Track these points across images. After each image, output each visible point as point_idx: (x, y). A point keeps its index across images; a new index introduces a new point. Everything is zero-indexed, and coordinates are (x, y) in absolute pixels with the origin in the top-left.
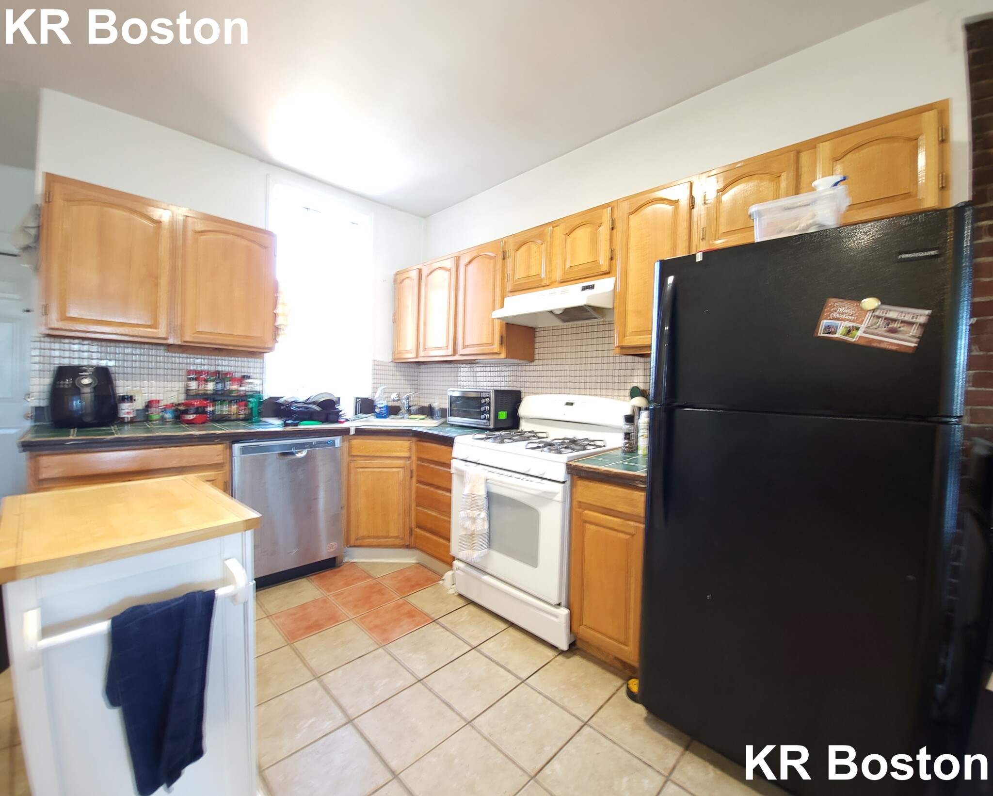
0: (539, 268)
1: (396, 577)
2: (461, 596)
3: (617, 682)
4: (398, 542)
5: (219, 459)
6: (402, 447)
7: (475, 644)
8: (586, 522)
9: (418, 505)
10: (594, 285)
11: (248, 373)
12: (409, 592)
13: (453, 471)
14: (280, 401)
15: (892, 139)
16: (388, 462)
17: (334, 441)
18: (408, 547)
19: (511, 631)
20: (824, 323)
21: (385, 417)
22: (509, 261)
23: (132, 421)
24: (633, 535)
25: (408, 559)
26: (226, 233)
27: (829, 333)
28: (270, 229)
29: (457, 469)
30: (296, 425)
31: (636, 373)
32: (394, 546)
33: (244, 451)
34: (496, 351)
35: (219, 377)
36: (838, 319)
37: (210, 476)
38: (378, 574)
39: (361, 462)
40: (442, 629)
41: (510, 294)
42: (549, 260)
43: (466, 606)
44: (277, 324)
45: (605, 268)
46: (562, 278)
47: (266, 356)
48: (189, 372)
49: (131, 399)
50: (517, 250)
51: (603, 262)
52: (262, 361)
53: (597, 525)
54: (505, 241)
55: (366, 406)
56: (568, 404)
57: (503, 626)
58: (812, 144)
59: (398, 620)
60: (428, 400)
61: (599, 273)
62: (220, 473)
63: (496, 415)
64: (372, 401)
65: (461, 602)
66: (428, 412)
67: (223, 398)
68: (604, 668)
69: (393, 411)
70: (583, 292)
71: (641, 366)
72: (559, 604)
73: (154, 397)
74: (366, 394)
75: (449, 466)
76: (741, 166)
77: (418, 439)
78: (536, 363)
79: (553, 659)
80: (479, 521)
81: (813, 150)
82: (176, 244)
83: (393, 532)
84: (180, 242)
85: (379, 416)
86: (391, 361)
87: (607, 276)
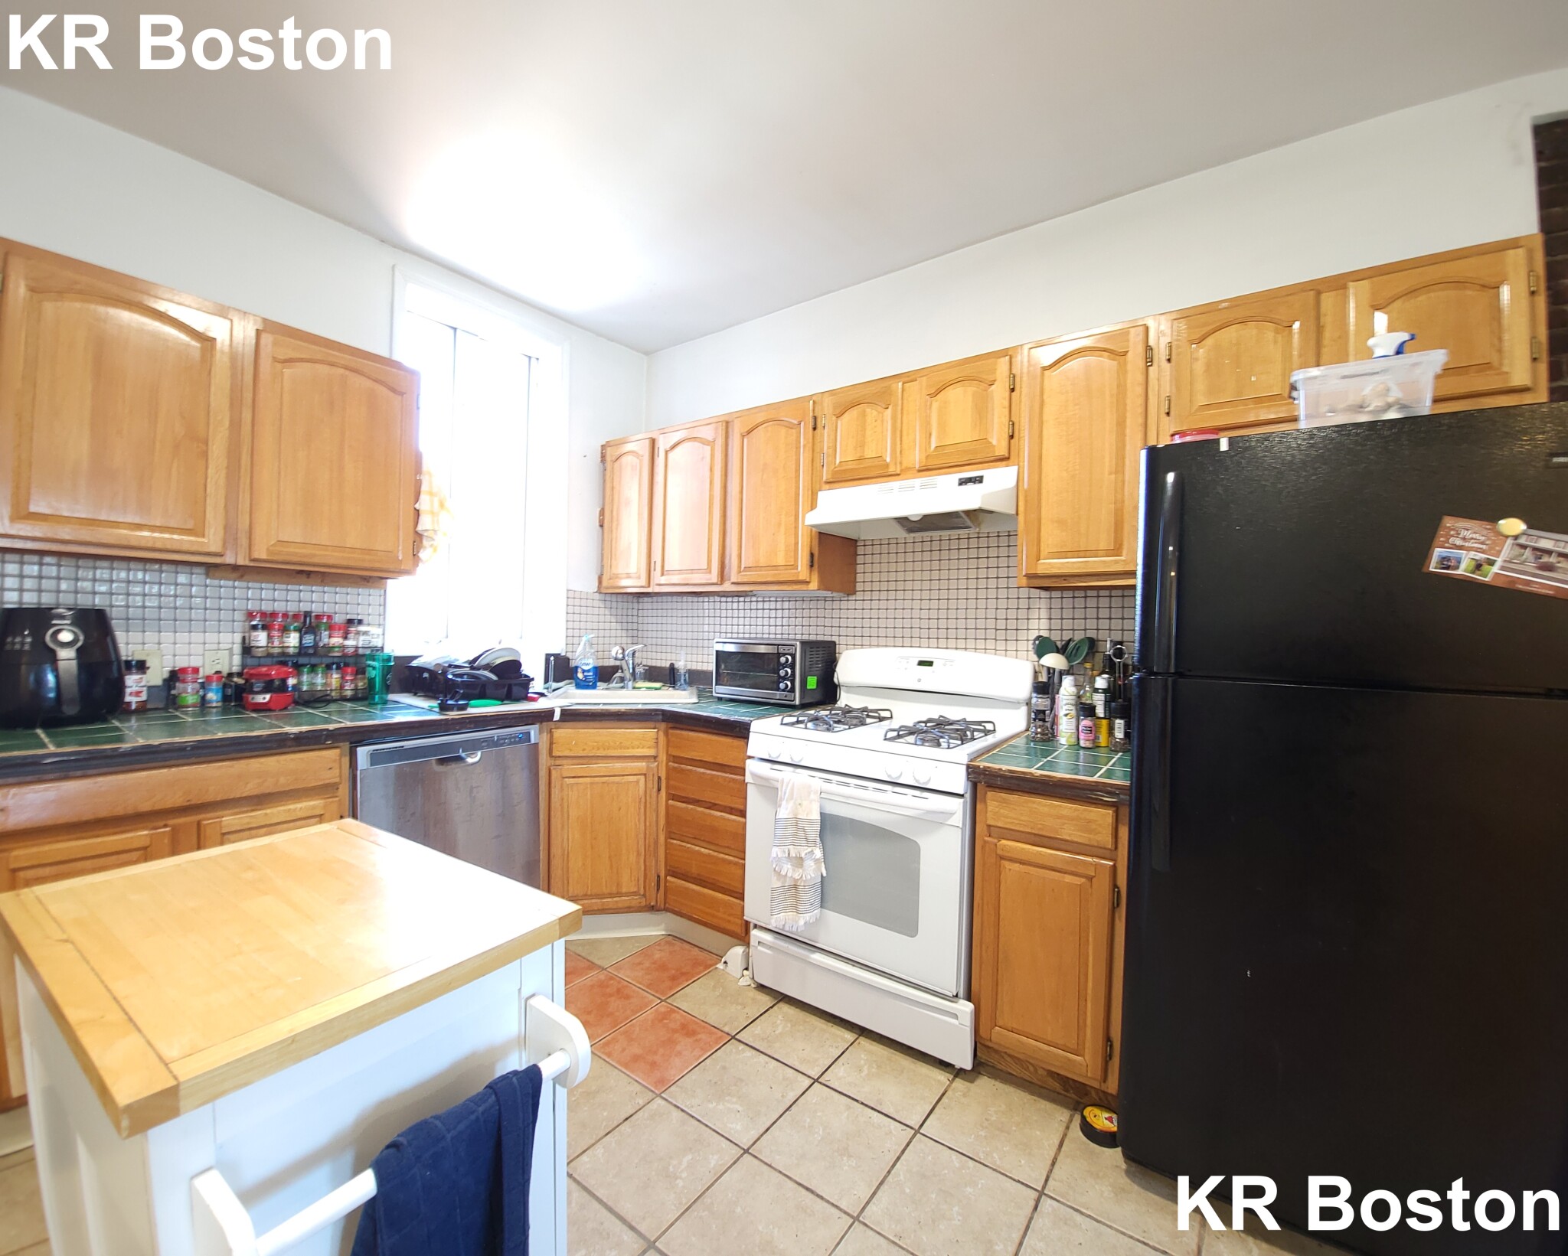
0: (880, 446)
1: (640, 964)
2: (761, 988)
3: (1062, 1115)
4: (635, 901)
5: (331, 776)
6: (643, 739)
7: (815, 1074)
8: (1002, 858)
9: (670, 835)
10: (982, 477)
11: (358, 614)
12: (671, 988)
13: (748, 778)
14: (415, 663)
15: (1460, 283)
16: (618, 765)
17: (529, 734)
18: (652, 909)
19: (864, 1042)
20: (1438, 552)
21: (594, 687)
22: (825, 435)
23: (142, 710)
24: (1090, 879)
25: (651, 929)
26: (332, 364)
27: (1448, 568)
28: (396, 357)
29: (754, 775)
30: (463, 708)
31: (1034, 614)
32: (629, 910)
33: (375, 759)
34: (801, 577)
35: (309, 623)
36: (1460, 548)
37: (314, 808)
38: (606, 959)
39: (569, 768)
40: (750, 1052)
41: (827, 486)
42: (898, 433)
43: (775, 1008)
44: (420, 528)
45: (1002, 451)
46: (923, 464)
47: (391, 584)
48: (250, 615)
49: (141, 666)
50: (839, 416)
51: (998, 443)
52: (382, 592)
53: (1022, 862)
54: (815, 399)
55: (561, 669)
56: (921, 663)
57: (850, 1036)
58: (1339, 283)
59: (670, 1042)
60: (669, 656)
61: (992, 459)
62: (332, 802)
63: (804, 683)
64: (567, 660)
65: (766, 1000)
66: (669, 677)
67: (314, 660)
68: (1032, 1093)
69: (605, 675)
70: (963, 487)
71: (1044, 604)
72: (957, 996)
73: (181, 663)
74: (559, 648)
75: (741, 771)
76: (1225, 308)
77: (671, 725)
78: (859, 596)
79: (949, 1086)
80: (809, 864)
81: (1341, 291)
82: (242, 380)
83: (628, 886)
84: (248, 377)
85: (581, 685)
86: (596, 590)
87: (1004, 463)
